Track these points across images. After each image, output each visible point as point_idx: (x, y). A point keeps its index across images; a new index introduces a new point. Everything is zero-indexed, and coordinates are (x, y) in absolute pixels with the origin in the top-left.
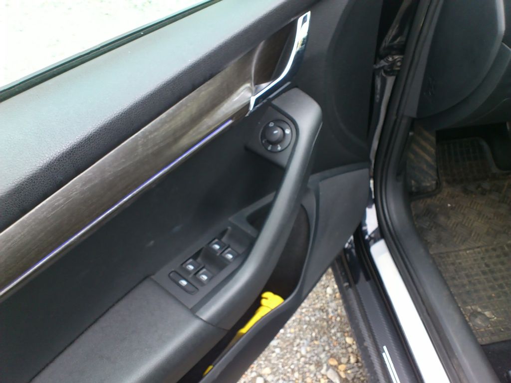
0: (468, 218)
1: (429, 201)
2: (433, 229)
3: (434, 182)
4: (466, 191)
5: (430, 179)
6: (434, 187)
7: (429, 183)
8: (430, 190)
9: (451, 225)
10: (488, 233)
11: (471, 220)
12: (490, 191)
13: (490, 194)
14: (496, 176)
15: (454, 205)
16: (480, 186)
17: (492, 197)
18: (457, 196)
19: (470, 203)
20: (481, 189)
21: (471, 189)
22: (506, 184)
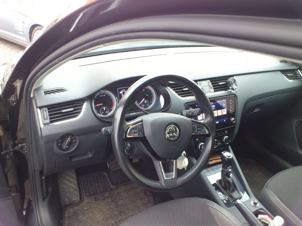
0: (94, 213)
1: (76, 208)
2: (75, 223)
3: (78, 198)
4: (96, 199)
5: (76, 196)
6: (79, 200)
7: (76, 198)
8: (76, 202)
9: (85, 219)
10: (103, 220)
11: (95, 214)
12: (108, 197)
13: (107, 199)
14: (112, 189)
15: (88, 208)
16: (103, 195)
17: (108, 200)
18: (91, 203)
19: (96, 205)
20: (103, 197)
21: (98, 198)
22: (116, 192)
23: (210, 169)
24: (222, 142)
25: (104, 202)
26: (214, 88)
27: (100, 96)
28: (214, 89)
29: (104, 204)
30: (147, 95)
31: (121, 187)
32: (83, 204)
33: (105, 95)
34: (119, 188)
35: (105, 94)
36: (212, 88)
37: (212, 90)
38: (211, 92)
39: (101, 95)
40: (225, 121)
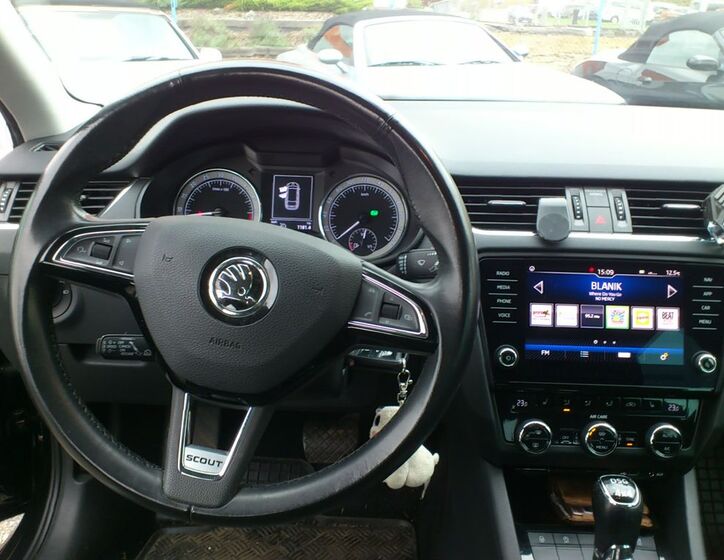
12: (287, 540)
13: (282, 544)
14: (314, 522)
15: (216, 549)
16: (279, 531)
17: (282, 549)
18: (236, 538)
19: (242, 551)
20: (276, 535)
21: (261, 533)
22: (320, 535)
23: (566, 539)
24: (641, 440)
25: (268, 551)
26: (633, 219)
27: (214, 189)
28: (634, 221)
29: (264, 554)
30: (374, 213)
31: (341, 525)
32: (213, 535)
33: (227, 190)
34: (335, 525)
35: (228, 186)
36: (624, 219)
37: (627, 225)
38: (614, 232)
39: (217, 185)
40: (664, 357)
